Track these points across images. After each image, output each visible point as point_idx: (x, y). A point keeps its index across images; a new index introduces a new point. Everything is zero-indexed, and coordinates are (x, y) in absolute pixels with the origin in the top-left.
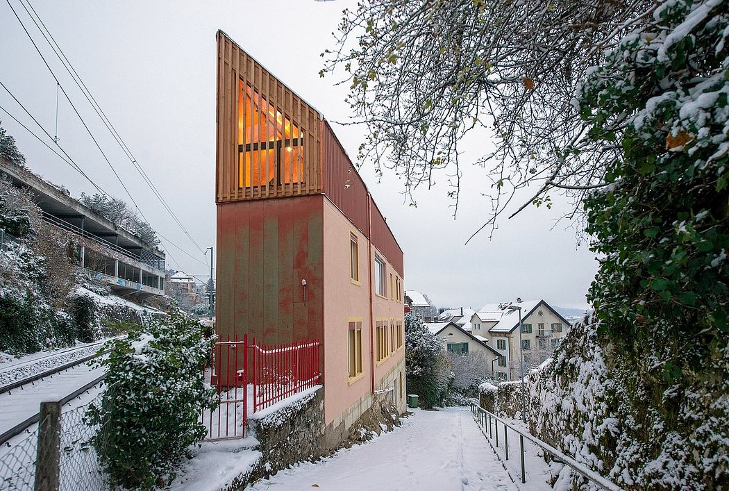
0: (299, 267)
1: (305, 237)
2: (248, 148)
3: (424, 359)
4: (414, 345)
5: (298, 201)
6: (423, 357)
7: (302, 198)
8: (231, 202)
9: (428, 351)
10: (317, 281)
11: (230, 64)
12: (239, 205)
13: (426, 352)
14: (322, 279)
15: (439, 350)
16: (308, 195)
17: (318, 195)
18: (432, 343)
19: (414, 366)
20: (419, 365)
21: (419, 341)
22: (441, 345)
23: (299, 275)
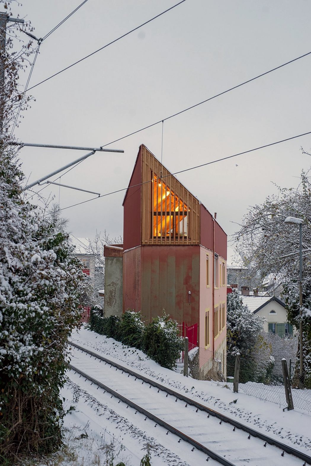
0: (187, 284)
1: (190, 268)
2: (159, 214)
3: (242, 340)
4: (233, 325)
5: (186, 247)
6: (242, 337)
7: (189, 246)
8: (149, 245)
9: (247, 332)
10: (196, 292)
11: (149, 166)
12: (154, 247)
13: (245, 332)
14: (199, 291)
15: (258, 330)
16: (192, 245)
17: (197, 246)
18: (252, 323)
19: (233, 346)
20: (237, 346)
21: (238, 320)
22: (261, 325)
23: (187, 288)
